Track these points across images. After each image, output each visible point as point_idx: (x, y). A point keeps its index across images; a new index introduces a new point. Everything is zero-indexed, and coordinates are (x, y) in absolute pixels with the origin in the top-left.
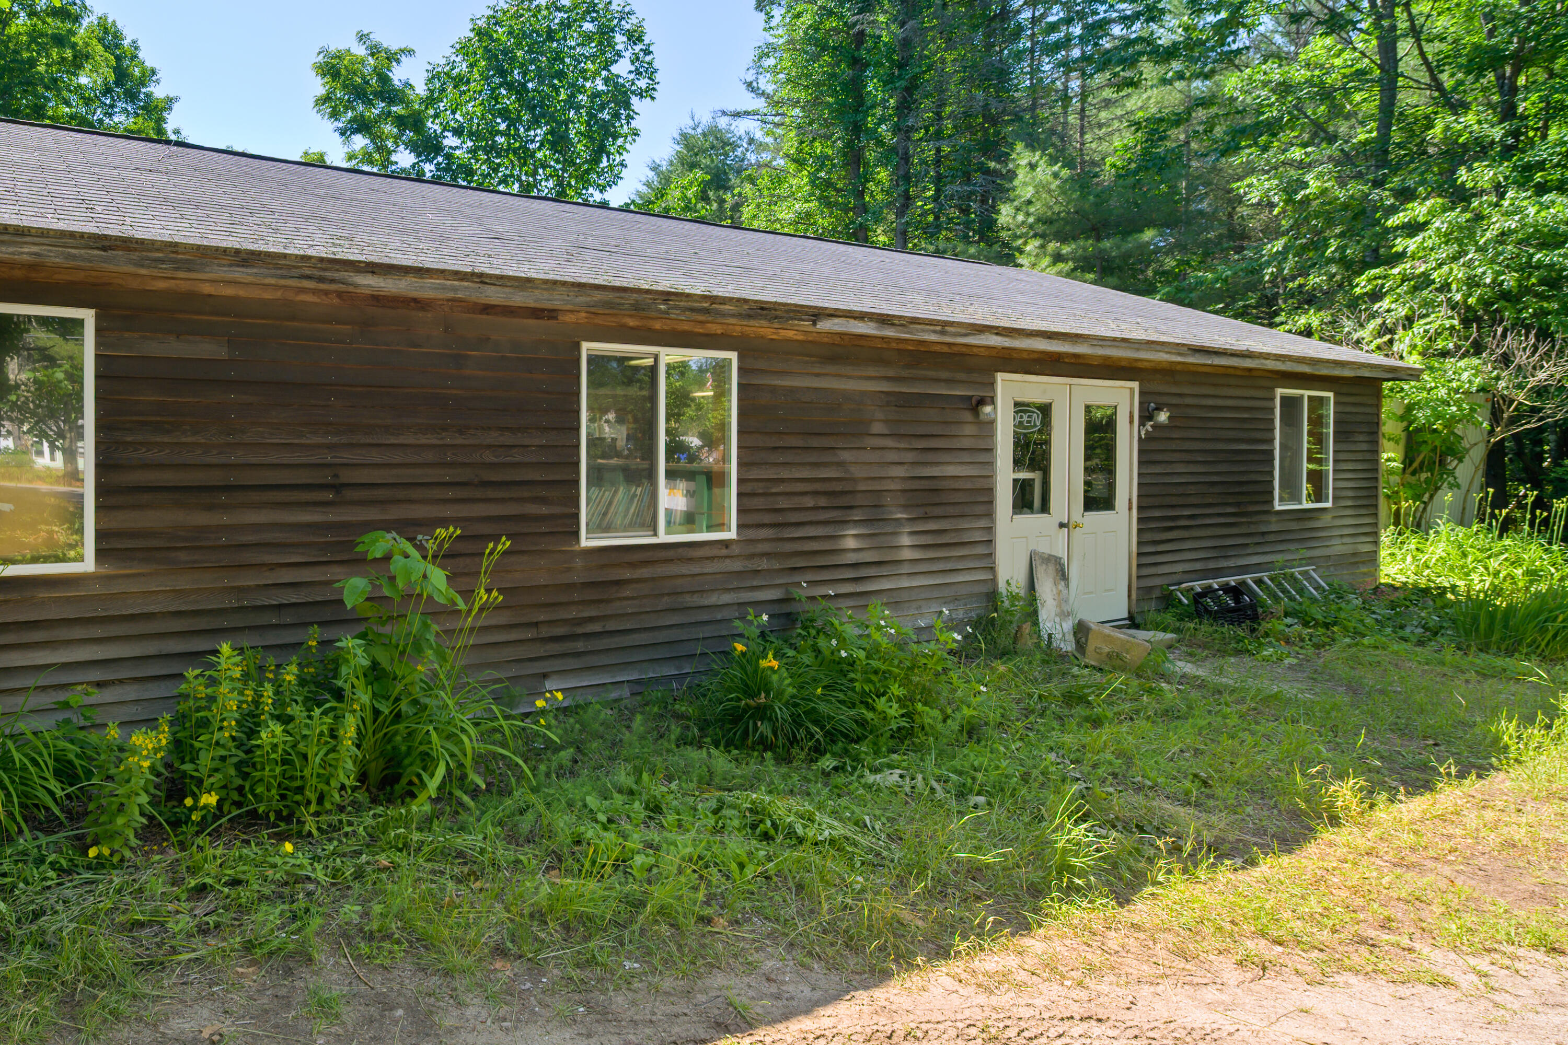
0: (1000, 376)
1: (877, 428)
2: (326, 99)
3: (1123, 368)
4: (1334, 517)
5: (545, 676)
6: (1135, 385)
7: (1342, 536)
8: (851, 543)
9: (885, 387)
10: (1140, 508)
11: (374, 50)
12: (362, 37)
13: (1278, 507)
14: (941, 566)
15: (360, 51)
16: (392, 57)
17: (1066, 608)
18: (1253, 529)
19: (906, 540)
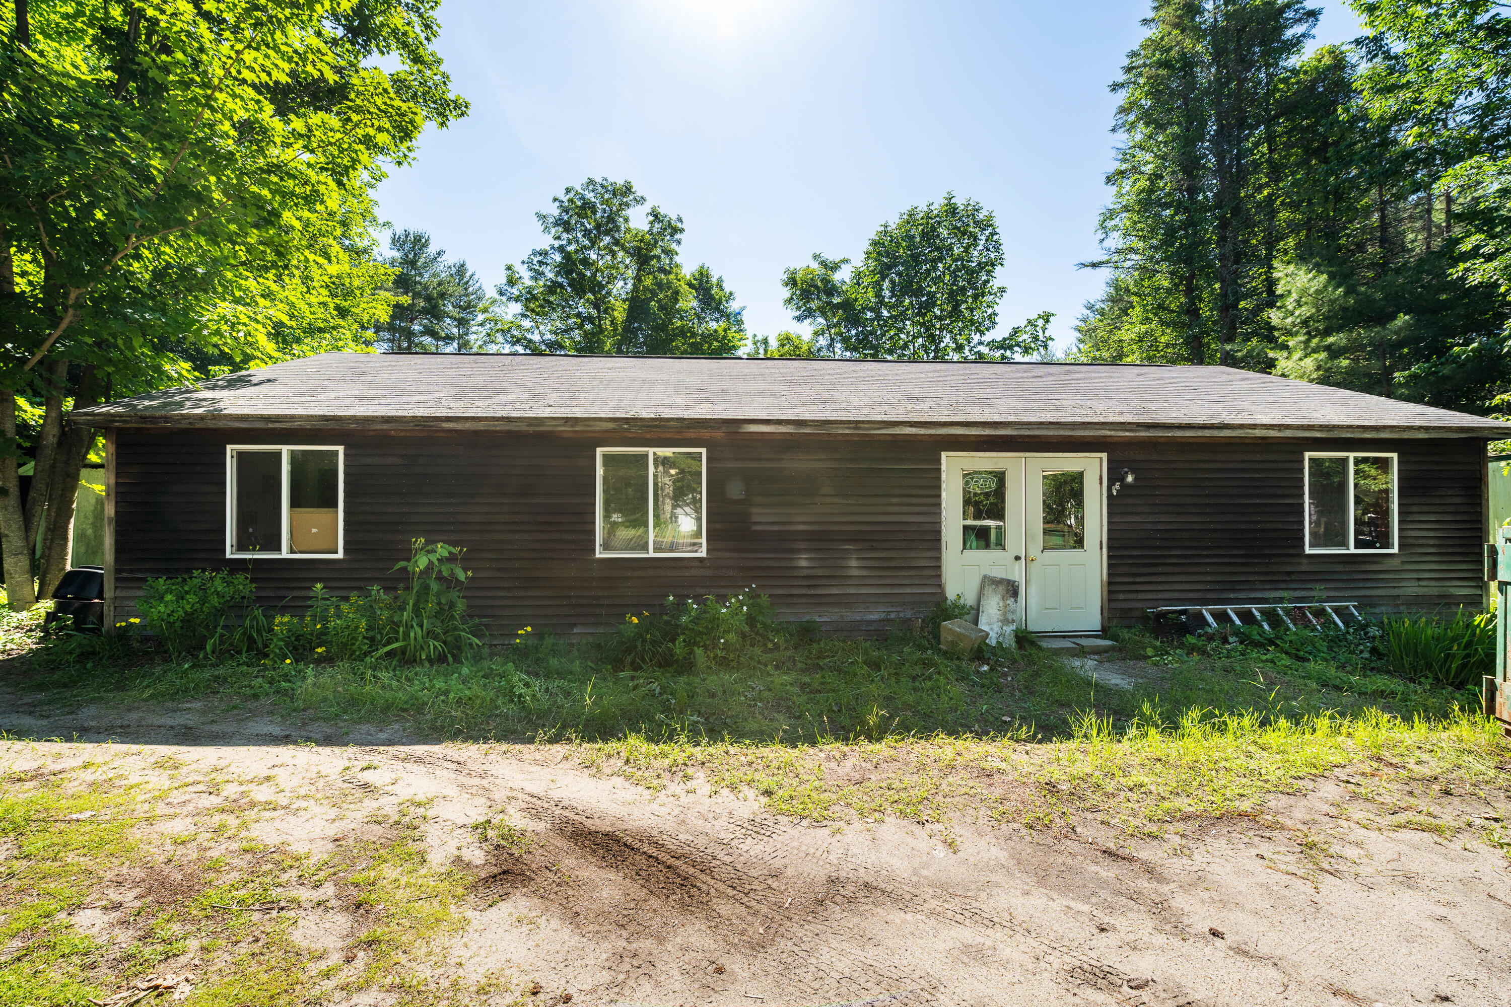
0: (944, 455)
1: (826, 490)
2: (790, 300)
3: (1088, 443)
4: (1404, 562)
5: (575, 625)
6: (1104, 456)
7: (1419, 579)
8: (804, 563)
9: (833, 465)
10: (1109, 548)
11: (824, 264)
12: (816, 257)
13: (1308, 551)
14: (889, 581)
15: (815, 265)
16: (835, 267)
17: (1010, 617)
18: (1273, 569)
19: (854, 563)
